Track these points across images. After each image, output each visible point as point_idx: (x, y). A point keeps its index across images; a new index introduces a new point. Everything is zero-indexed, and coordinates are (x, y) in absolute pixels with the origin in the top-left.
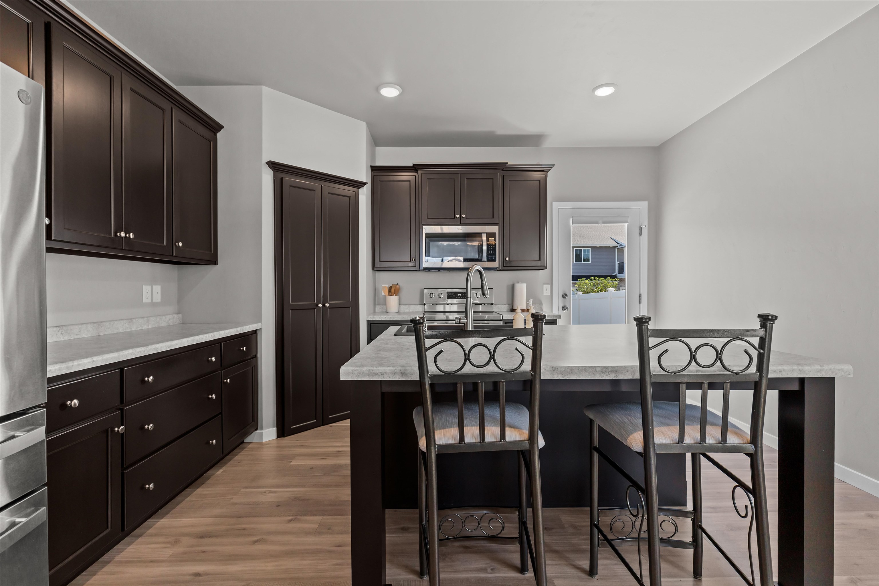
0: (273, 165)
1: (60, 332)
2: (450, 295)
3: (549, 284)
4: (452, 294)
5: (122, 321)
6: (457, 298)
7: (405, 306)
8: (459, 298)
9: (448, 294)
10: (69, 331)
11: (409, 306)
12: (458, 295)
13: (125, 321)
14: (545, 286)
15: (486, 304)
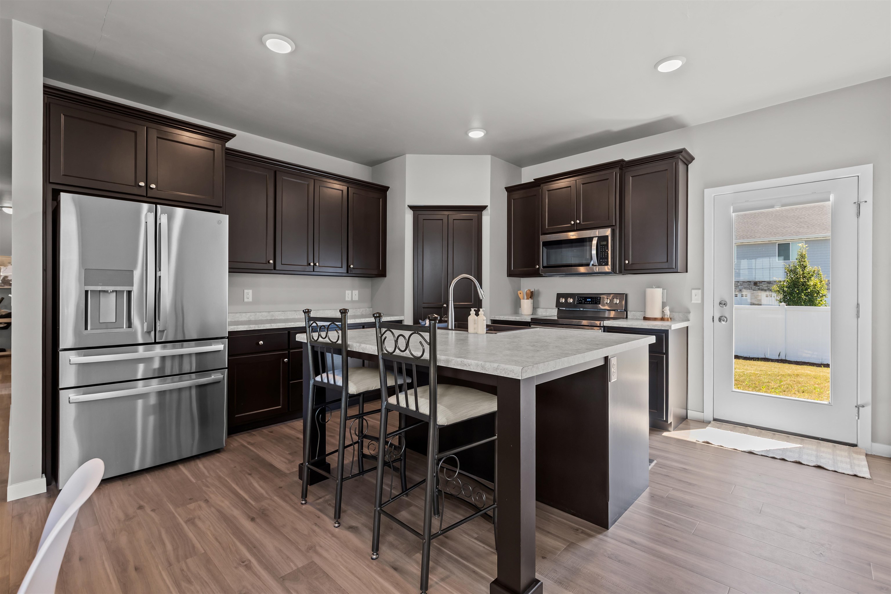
0: (411, 207)
1: (296, 314)
2: (580, 299)
3: (700, 289)
4: (582, 299)
5: (330, 311)
6: (586, 303)
7: (543, 309)
8: (588, 303)
9: (577, 299)
10: (300, 314)
11: (546, 309)
12: (588, 300)
13: (332, 310)
14: (694, 292)
15: (618, 310)
